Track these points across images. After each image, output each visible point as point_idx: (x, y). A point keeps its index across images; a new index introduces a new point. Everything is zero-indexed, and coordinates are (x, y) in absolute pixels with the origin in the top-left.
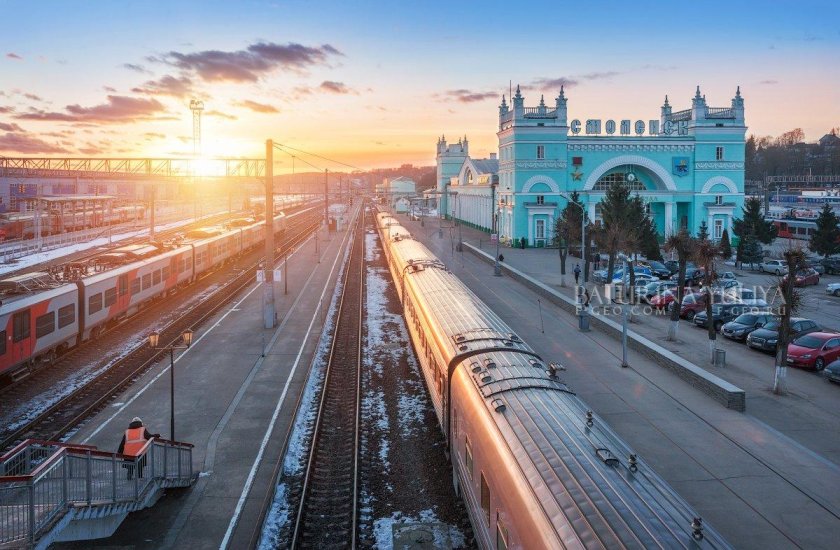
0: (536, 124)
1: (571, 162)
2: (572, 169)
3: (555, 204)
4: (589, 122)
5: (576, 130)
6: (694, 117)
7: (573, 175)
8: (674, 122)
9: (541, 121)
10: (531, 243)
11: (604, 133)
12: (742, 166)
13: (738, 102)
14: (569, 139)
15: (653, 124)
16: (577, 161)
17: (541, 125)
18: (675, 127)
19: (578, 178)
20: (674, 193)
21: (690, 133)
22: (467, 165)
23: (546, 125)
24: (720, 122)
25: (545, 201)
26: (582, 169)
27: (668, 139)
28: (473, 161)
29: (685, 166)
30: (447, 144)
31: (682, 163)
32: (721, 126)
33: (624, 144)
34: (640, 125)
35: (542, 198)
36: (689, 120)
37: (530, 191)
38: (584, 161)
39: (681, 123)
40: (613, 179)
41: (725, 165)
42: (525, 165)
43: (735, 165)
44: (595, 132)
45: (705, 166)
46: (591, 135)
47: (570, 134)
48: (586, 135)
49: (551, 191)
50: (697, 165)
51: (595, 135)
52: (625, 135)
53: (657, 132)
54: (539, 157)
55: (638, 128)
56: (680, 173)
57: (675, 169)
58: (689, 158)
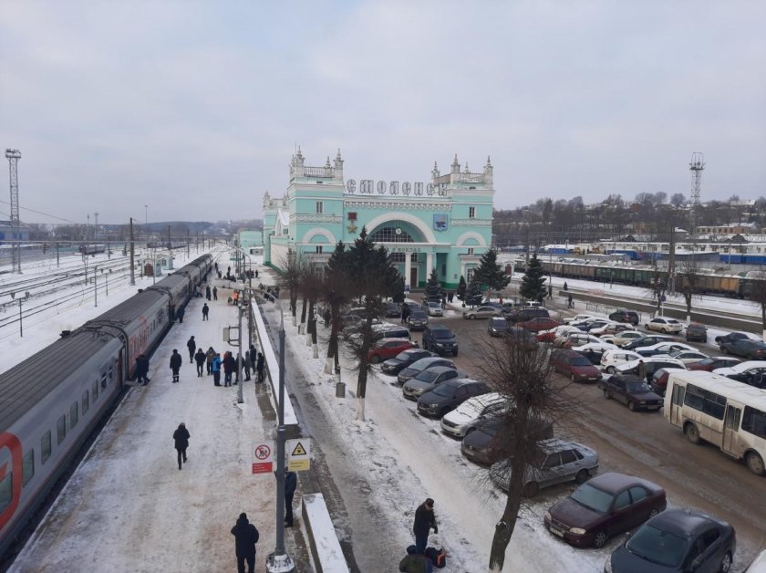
0: (316, 182)
1: (347, 216)
2: (348, 223)
4: (363, 182)
5: (352, 189)
6: (452, 181)
7: (349, 228)
8: (435, 185)
9: (321, 179)
11: (376, 193)
12: (490, 223)
13: (489, 169)
14: (345, 196)
15: (418, 185)
16: (353, 216)
17: (321, 183)
19: (353, 231)
20: (435, 247)
21: (449, 194)
23: (325, 183)
24: (474, 186)
25: (323, 251)
26: (357, 223)
27: (431, 198)
29: (444, 223)
31: (440, 220)
32: (474, 189)
33: (393, 202)
34: (407, 187)
35: (321, 247)
36: (448, 183)
37: (310, 242)
38: (358, 217)
39: (441, 185)
40: (385, 233)
41: (476, 222)
42: (305, 218)
43: (484, 223)
44: (369, 191)
45: (460, 222)
46: (364, 194)
47: (346, 192)
48: (360, 194)
49: (329, 243)
50: (453, 222)
51: (368, 194)
52: (394, 195)
53: (421, 193)
54: (318, 212)
55: (405, 189)
56: (440, 229)
57: (436, 225)
58: (447, 215)
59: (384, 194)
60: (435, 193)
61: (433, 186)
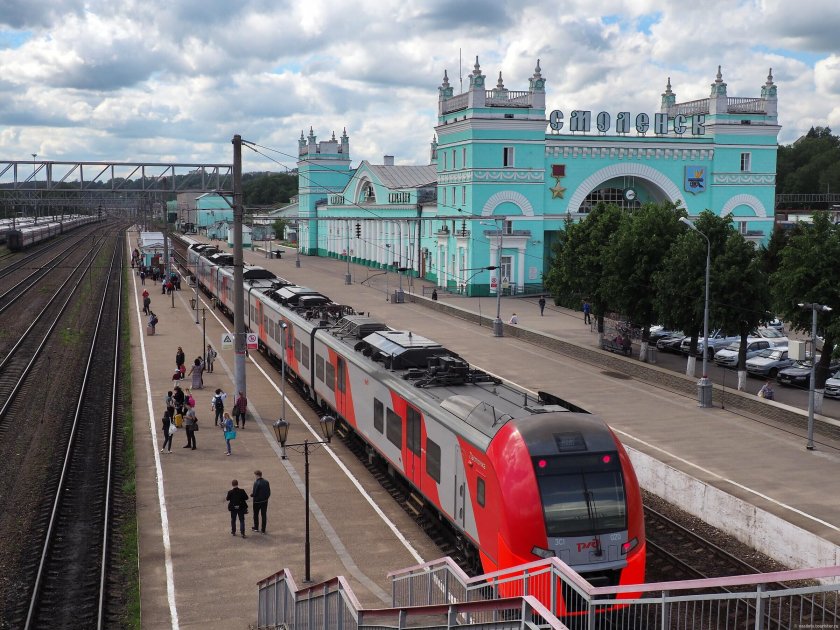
0: (502, 115)
1: (551, 171)
2: (552, 182)
3: (527, 233)
4: (575, 114)
5: (557, 126)
6: (713, 111)
7: (553, 191)
8: (687, 117)
9: (509, 111)
10: (492, 289)
11: (594, 131)
12: (772, 180)
13: (771, 90)
14: (548, 138)
15: (660, 117)
16: (559, 171)
17: (510, 117)
18: (689, 124)
19: (559, 195)
21: (708, 134)
22: (364, 174)
23: (516, 116)
24: (747, 118)
25: (513, 228)
26: (564, 182)
27: (680, 141)
29: (701, 180)
30: (317, 142)
31: (695, 176)
32: (747, 123)
33: (622, 146)
34: (642, 120)
35: (510, 223)
36: (706, 114)
37: (493, 215)
38: (566, 171)
39: (696, 118)
41: (751, 179)
42: (486, 175)
43: (763, 179)
44: (584, 130)
45: (727, 179)
46: (576, 133)
47: (549, 130)
48: (570, 133)
49: (522, 215)
50: (715, 178)
51: (581, 133)
52: (622, 134)
53: (664, 131)
54: (506, 164)
55: (639, 124)
56: (693, 189)
57: (688, 184)
58: (706, 168)
59: (608, 133)
60: (686, 128)
61: (683, 119)
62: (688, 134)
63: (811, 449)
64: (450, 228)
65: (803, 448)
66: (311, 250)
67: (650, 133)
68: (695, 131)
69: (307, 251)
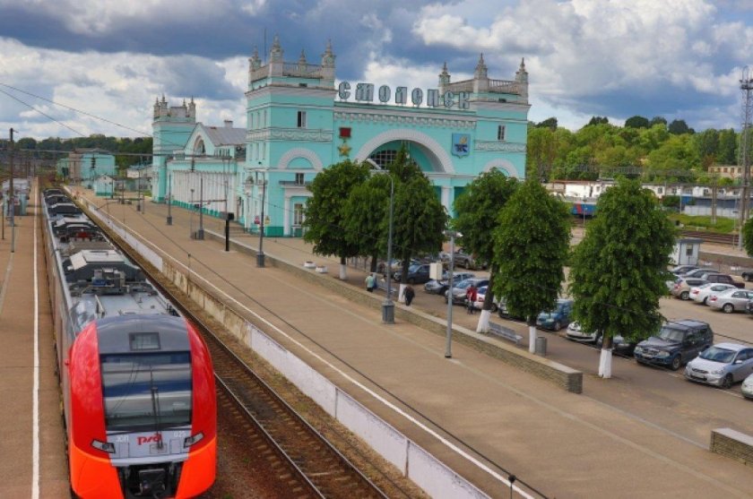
0: (297, 84)
1: (338, 133)
2: (339, 142)
4: (360, 86)
5: (344, 95)
6: (476, 88)
7: (340, 150)
8: (455, 94)
9: (303, 81)
10: (286, 232)
11: (376, 101)
12: (524, 148)
13: (523, 75)
14: (336, 104)
15: (432, 92)
16: (345, 133)
17: (304, 86)
18: (456, 100)
19: (345, 153)
20: (454, 177)
21: (472, 108)
22: (199, 134)
23: (309, 85)
24: (503, 97)
25: (305, 180)
26: (350, 143)
27: (448, 112)
28: (206, 129)
29: (466, 146)
30: (168, 106)
31: (460, 142)
32: (503, 101)
33: (400, 114)
34: (417, 94)
35: (302, 175)
36: (471, 92)
37: (287, 168)
38: (352, 133)
39: (462, 95)
40: (383, 157)
41: (506, 147)
42: (283, 134)
43: (515, 147)
44: (367, 99)
45: (486, 146)
46: (362, 102)
47: (338, 99)
48: (356, 101)
49: (312, 168)
50: (477, 145)
51: (366, 102)
52: (400, 105)
53: (436, 104)
54: (299, 124)
55: (415, 97)
56: (459, 153)
57: (455, 148)
58: (469, 135)
59: (388, 103)
60: (454, 103)
61: (452, 95)
62: (455, 108)
63: (449, 357)
64: (254, 178)
65: (442, 356)
66: (161, 199)
67: (424, 105)
68: (461, 105)
69: (157, 200)
